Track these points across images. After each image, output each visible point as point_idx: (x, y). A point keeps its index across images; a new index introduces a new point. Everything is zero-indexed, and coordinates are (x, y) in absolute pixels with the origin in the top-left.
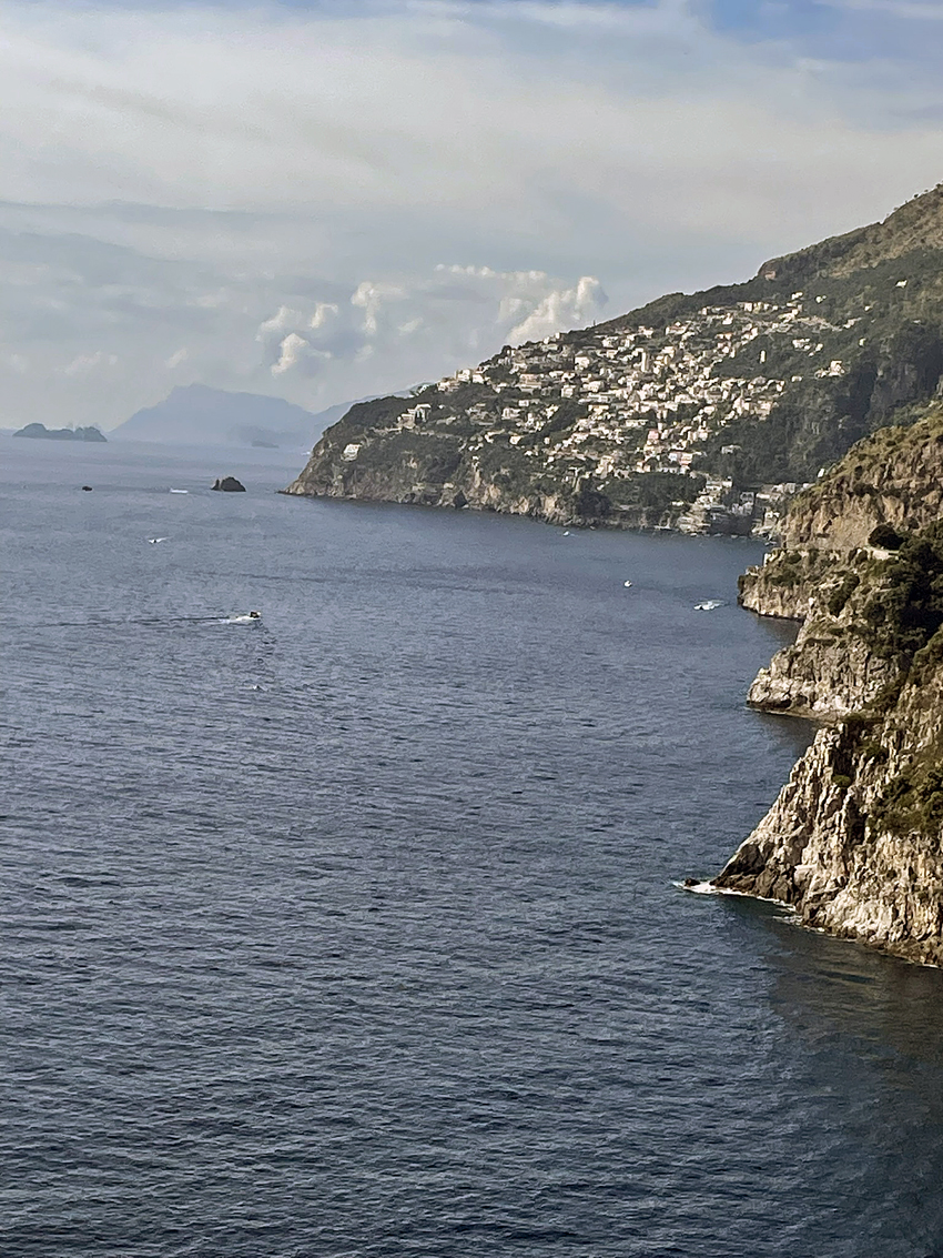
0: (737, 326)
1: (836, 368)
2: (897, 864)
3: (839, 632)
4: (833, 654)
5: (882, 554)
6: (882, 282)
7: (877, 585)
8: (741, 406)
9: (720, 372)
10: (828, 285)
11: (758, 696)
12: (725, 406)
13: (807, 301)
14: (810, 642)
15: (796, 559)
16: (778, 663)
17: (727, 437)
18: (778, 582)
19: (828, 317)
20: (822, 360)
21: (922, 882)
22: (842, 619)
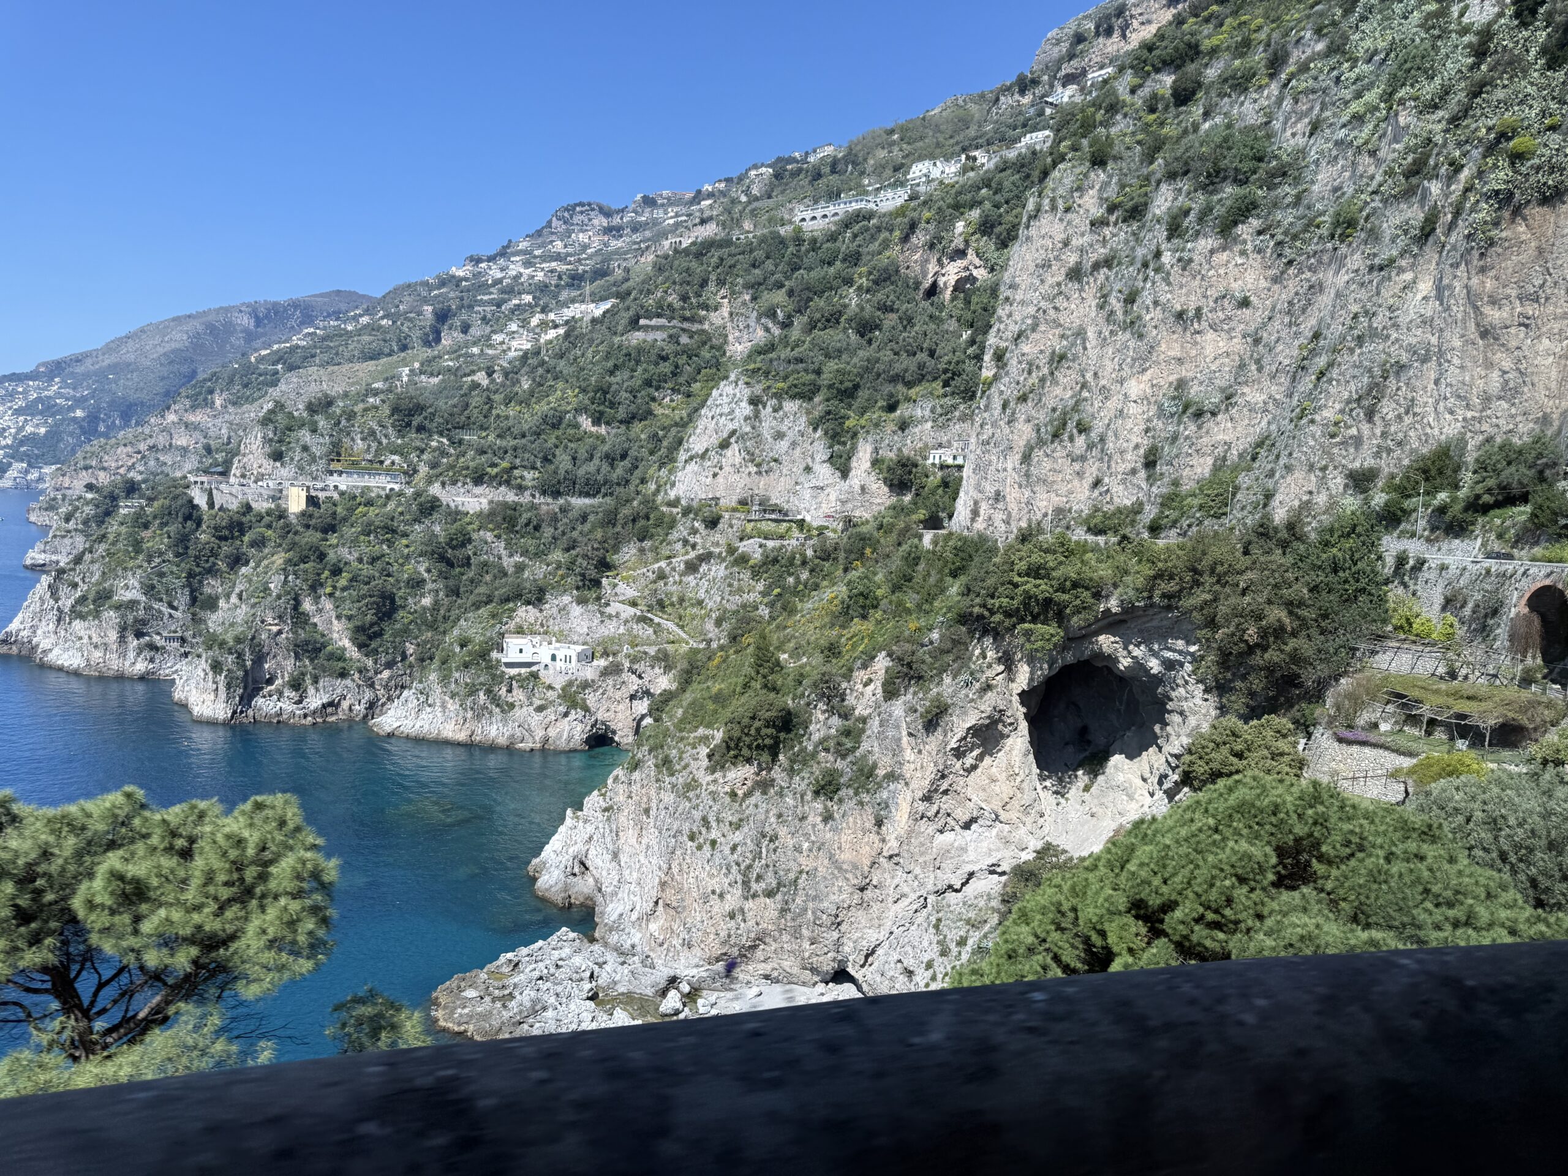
0: (25, 393)
1: (79, 413)
2: (82, 633)
3: (69, 531)
4: (67, 541)
5: (89, 496)
6: (101, 375)
7: (89, 510)
8: (29, 429)
9: (18, 412)
10: (72, 375)
11: (28, 562)
12: (20, 429)
13: (63, 381)
14: (55, 536)
15: (54, 499)
16: (39, 546)
17: (22, 443)
18: (46, 509)
19: (74, 389)
20: (71, 409)
21: (94, 640)
22: (71, 525)
